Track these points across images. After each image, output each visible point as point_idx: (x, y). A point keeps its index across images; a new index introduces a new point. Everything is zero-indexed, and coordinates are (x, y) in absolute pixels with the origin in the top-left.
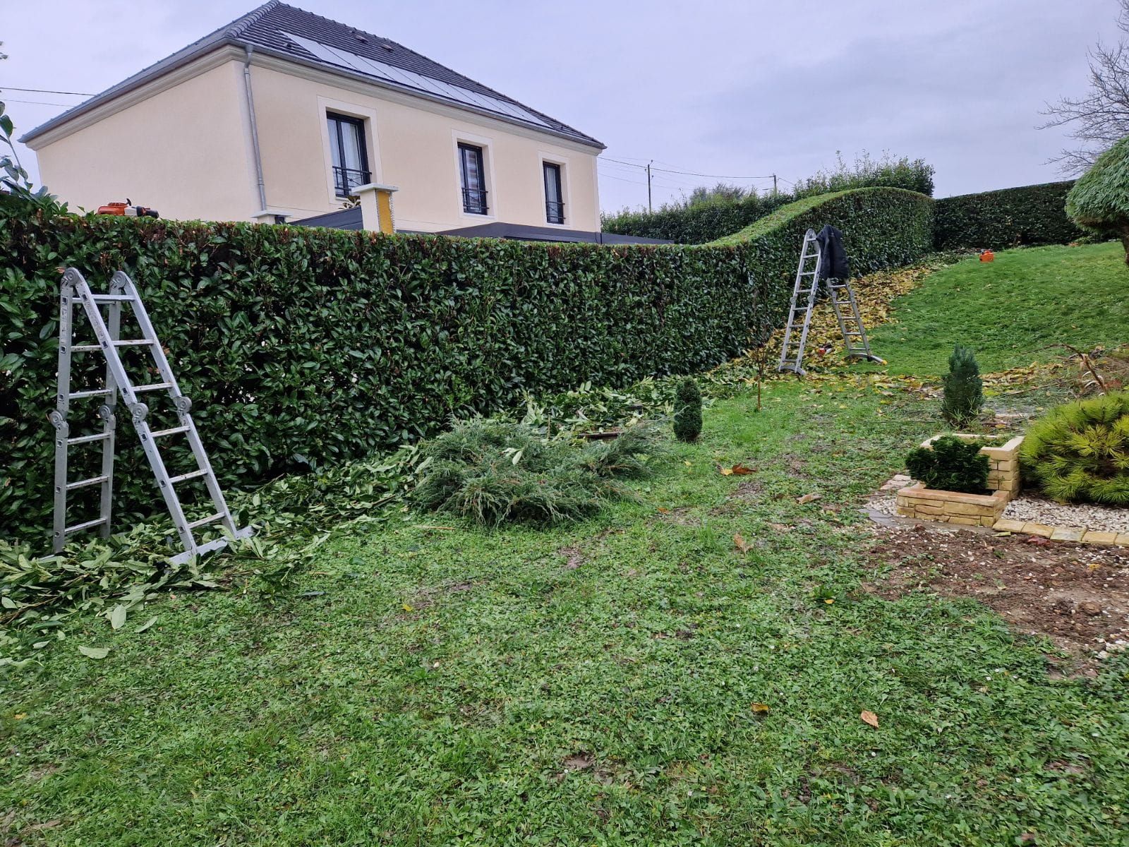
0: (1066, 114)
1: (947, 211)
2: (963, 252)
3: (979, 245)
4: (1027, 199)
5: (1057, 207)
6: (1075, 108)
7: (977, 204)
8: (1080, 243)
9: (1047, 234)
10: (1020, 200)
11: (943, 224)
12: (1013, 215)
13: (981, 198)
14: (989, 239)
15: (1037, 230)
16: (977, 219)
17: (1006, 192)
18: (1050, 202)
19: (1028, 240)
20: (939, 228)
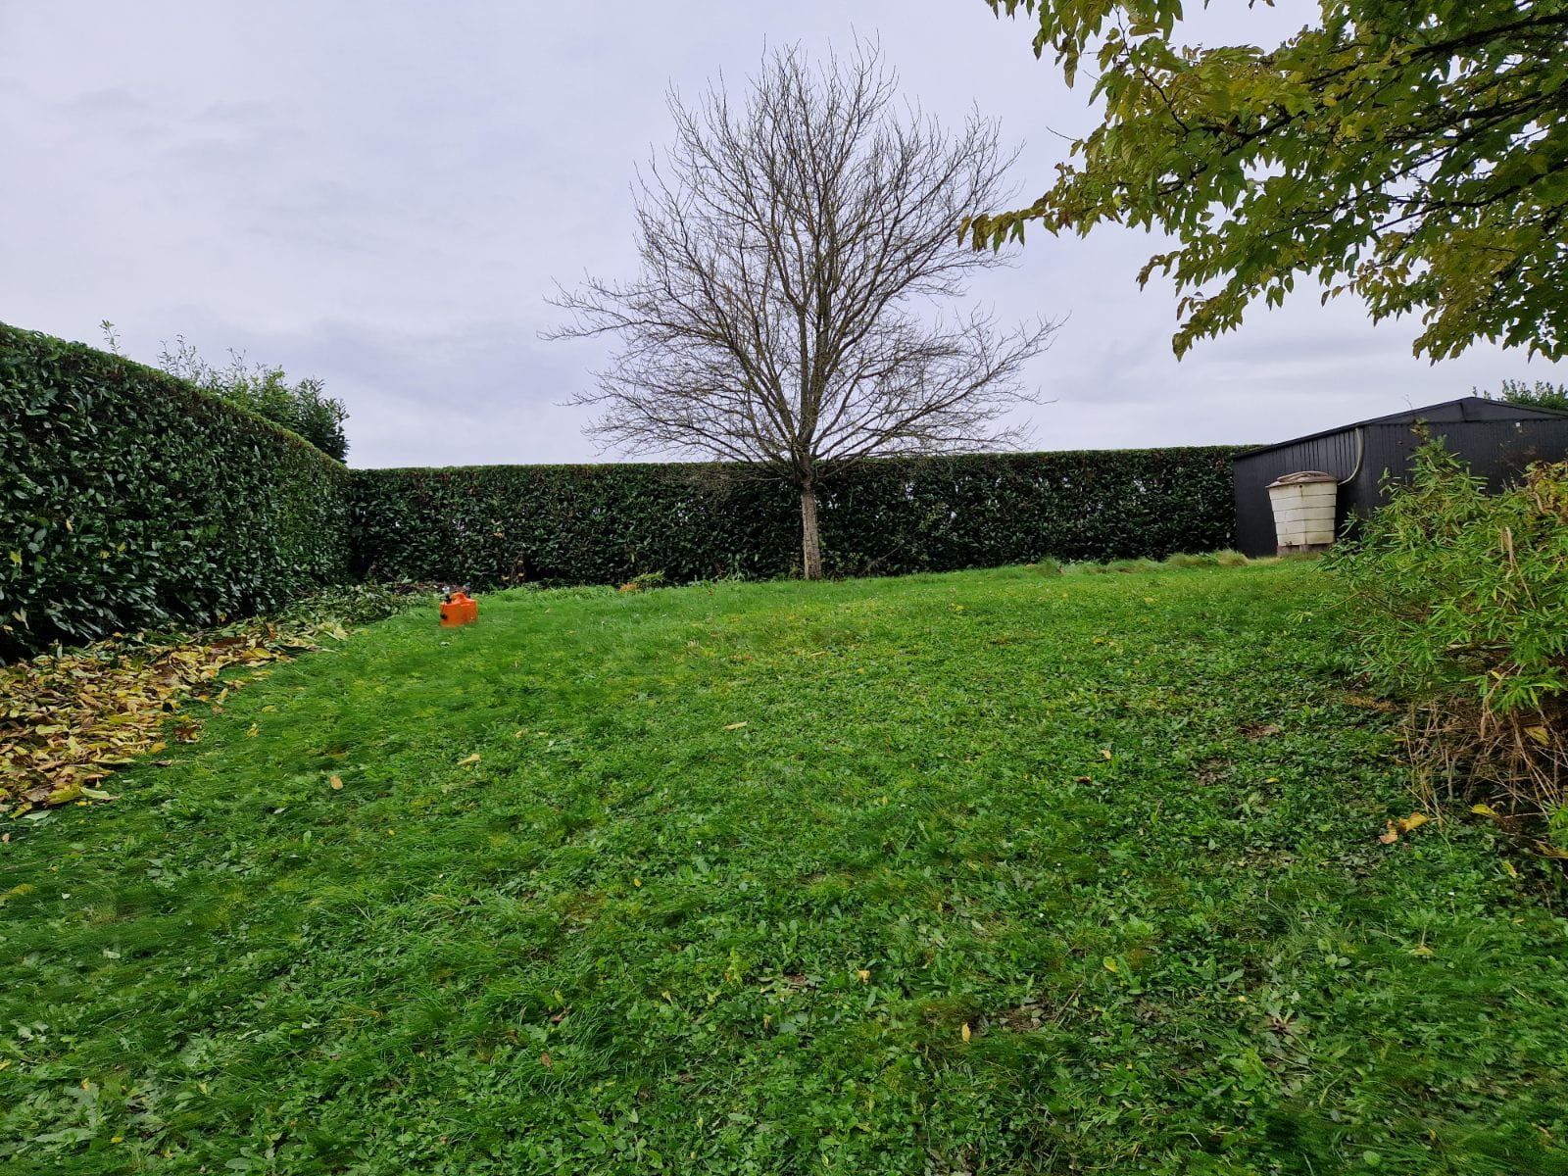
0: (596, 315)
1: (374, 497)
2: (406, 590)
3: (446, 576)
4: (529, 491)
5: (580, 510)
6: (611, 305)
7: (435, 490)
8: (642, 586)
9: (567, 562)
10: (516, 491)
11: (367, 525)
12: (505, 519)
13: (444, 478)
14: (462, 565)
15: (550, 553)
16: (437, 521)
17: (488, 471)
18: (570, 500)
19: (536, 573)
20: (359, 531)
